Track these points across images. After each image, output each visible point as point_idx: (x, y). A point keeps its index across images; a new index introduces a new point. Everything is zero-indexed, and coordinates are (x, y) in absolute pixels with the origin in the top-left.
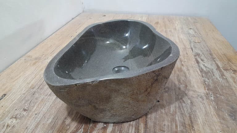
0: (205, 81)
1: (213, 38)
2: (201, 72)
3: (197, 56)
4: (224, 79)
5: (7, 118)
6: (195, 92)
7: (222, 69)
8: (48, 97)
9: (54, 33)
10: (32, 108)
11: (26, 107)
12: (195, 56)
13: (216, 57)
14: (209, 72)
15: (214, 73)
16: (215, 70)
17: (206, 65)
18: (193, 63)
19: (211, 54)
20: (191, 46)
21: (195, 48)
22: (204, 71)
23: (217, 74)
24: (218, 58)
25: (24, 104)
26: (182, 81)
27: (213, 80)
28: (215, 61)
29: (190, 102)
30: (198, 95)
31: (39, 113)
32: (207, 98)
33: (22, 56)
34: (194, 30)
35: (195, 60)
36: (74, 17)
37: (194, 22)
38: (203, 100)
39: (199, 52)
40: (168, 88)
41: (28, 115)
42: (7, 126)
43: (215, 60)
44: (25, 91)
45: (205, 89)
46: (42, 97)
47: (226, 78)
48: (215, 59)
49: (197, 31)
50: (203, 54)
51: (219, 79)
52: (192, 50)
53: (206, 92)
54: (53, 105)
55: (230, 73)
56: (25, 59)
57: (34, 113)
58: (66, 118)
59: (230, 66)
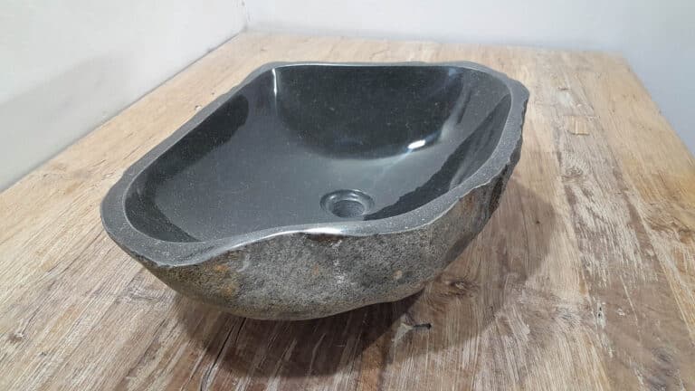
0: (585, 264)
1: (630, 120)
2: (577, 231)
3: (574, 180)
4: (648, 257)
6: (548, 299)
7: (645, 224)
8: (90, 298)
9: (148, 93)
10: (36, 332)
11: (19, 328)
12: (566, 178)
14: (604, 232)
15: (618, 238)
16: (622, 227)
17: (596, 210)
18: (557, 201)
19: (617, 174)
20: (557, 147)
21: (570, 151)
22: (588, 230)
23: (628, 240)
24: (639, 188)
25: (18, 316)
26: (511, 261)
27: (611, 260)
28: (626, 197)
29: (528, 331)
30: (558, 311)
31: (54, 352)
32: (586, 322)
33: (36, 167)
34: (573, 93)
35: (563, 191)
36: (215, 46)
37: (578, 69)
38: (572, 325)
39: (579, 165)
40: (467, 284)
41: (20, 355)
43: (626, 192)
44: (26, 278)
45: (583, 291)
46: (73, 298)
47: (655, 256)
48: (627, 189)
49: (582, 97)
50: (592, 171)
51: (632, 257)
52: (560, 158)
53: (585, 300)
54: (100, 327)
55: (670, 239)
56: (45, 176)
57: (39, 349)
58: (131, 372)
59: (674, 216)
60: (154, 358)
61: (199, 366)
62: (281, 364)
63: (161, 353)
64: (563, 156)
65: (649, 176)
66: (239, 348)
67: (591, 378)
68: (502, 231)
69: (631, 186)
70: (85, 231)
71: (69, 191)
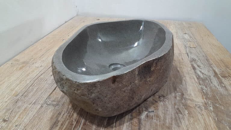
0: (202, 89)
1: (208, 43)
2: (198, 78)
3: (193, 62)
4: (223, 86)
6: (192, 101)
7: (219, 76)
8: (32, 105)
9: (46, 36)
10: (13, 118)
11: (6, 117)
12: (191, 61)
13: (212, 62)
14: (206, 79)
15: (212, 80)
16: (212, 77)
17: (203, 71)
18: (189, 69)
19: (207, 60)
20: (186, 52)
21: (191, 53)
22: (201, 78)
23: (215, 82)
24: (215, 64)
25: (5, 113)
26: (178, 89)
27: (211, 88)
28: (212, 67)
29: (187, 112)
30: (196, 105)
31: (20, 125)
32: (206, 108)
34: (188, 35)
35: (191, 65)
37: (189, 27)
38: (202, 110)
39: (195, 57)
40: (164, 97)
44: (8, 99)
45: (203, 98)
46: (25, 106)
47: (225, 86)
48: (212, 65)
49: (192, 36)
50: (199, 59)
51: (218, 87)
52: (188, 55)
54: (36, 115)
55: (229, 81)
56: (12, 63)
57: (14, 124)
59: (229, 73)
60: (57, 126)
61: (74, 128)
62: (103, 127)
63: (60, 124)
64: (189, 54)
67: (211, 127)
68: (173, 79)
70: (28, 82)
71: (21, 68)
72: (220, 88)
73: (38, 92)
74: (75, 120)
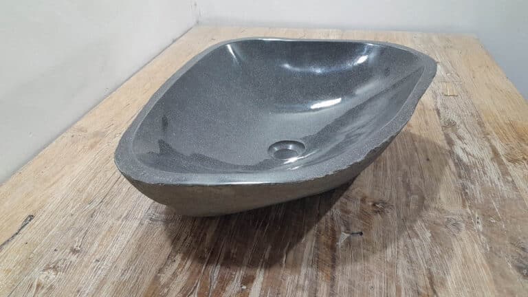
0: (464, 188)
1: (486, 84)
2: (456, 165)
3: (450, 129)
4: (508, 181)
5: (36, 270)
6: (441, 213)
7: (504, 159)
8: (123, 221)
9: (134, 74)
10: (89, 246)
11: (76, 245)
12: (444, 127)
14: (475, 165)
15: (486, 169)
16: (487, 161)
17: (468, 149)
18: (439, 144)
19: (481, 124)
20: (436, 105)
21: (446, 108)
22: (464, 164)
23: (493, 171)
24: (497, 134)
25: (73, 237)
26: (413, 188)
27: (482, 184)
28: (489, 140)
29: (430, 235)
30: (449, 220)
31: (104, 259)
32: (469, 227)
33: (65, 130)
34: (443, 65)
35: (443, 137)
37: (445, 47)
38: (459, 230)
39: (455, 118)
40: (384, 203)
41: (80, 263)
42: (38, 286)
43: (489, 136)
44: (74, 209)
45: (464, 206)
46: (110, 222)
47: (513, 181)
48: (488, 134)
49: (450, 67)
50: (463, 122)
51: (497, 182)
53: (467, 212)
54: (132, 240)
55: (522, 169)
56: (73, 136)
57: (93, 257)
58: (160, 271)
59: (524, 152)
60: (175, 261)
62: (263, 262)
63: (179, 257)
64: (442, 110)
65: (503, 124)
66: (232, 251)
67: (477, 265)
68: (404, 166)
69: (491, 132)
70: (109, 175)
71: (92, 147)
72: (502, 184)
73: (131, 195)
74: (209, 250)
